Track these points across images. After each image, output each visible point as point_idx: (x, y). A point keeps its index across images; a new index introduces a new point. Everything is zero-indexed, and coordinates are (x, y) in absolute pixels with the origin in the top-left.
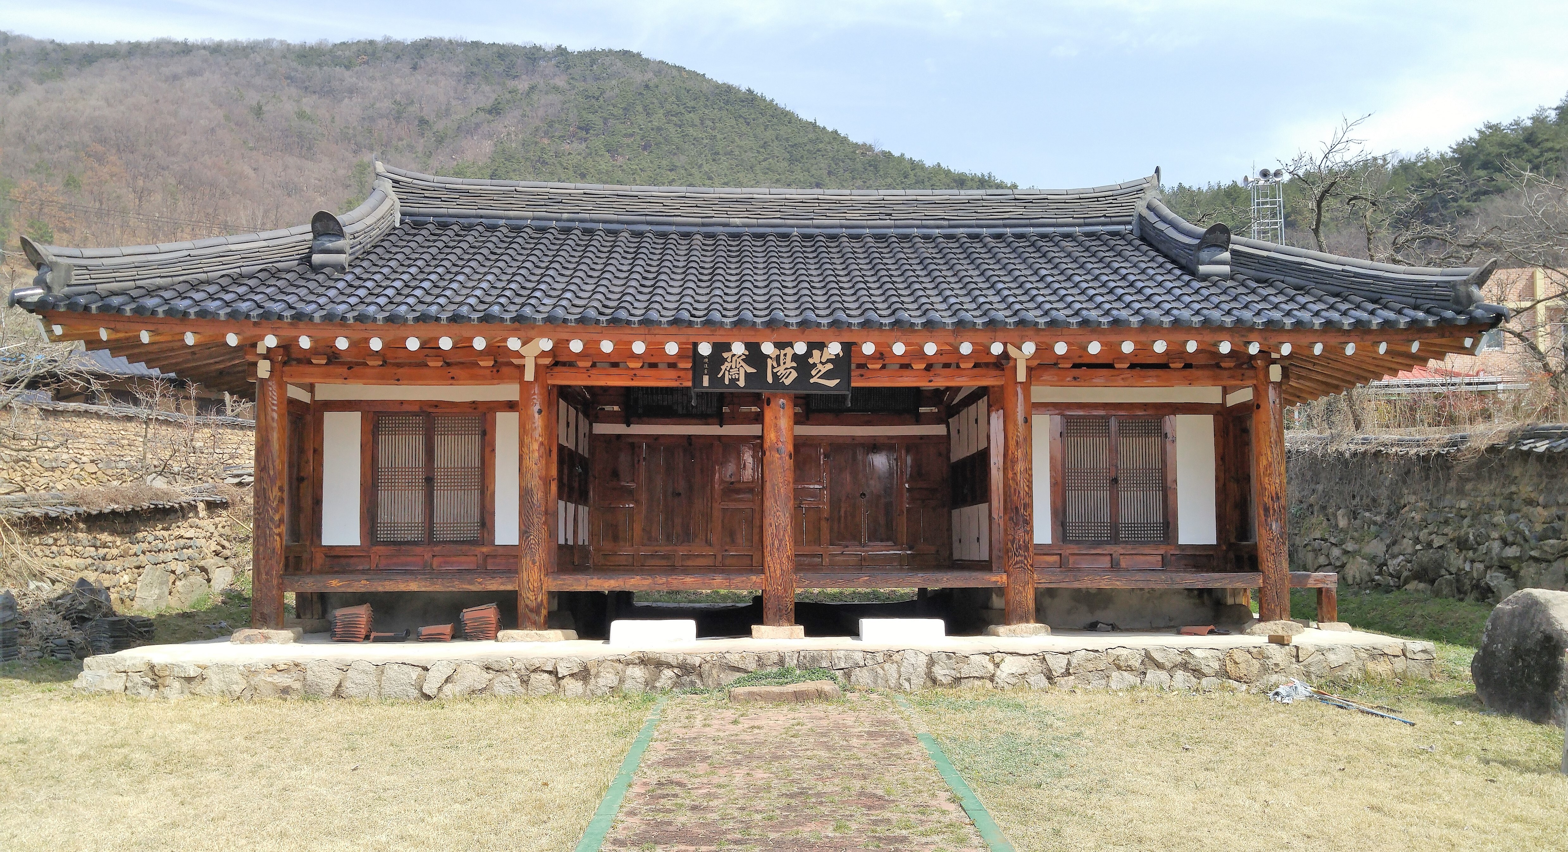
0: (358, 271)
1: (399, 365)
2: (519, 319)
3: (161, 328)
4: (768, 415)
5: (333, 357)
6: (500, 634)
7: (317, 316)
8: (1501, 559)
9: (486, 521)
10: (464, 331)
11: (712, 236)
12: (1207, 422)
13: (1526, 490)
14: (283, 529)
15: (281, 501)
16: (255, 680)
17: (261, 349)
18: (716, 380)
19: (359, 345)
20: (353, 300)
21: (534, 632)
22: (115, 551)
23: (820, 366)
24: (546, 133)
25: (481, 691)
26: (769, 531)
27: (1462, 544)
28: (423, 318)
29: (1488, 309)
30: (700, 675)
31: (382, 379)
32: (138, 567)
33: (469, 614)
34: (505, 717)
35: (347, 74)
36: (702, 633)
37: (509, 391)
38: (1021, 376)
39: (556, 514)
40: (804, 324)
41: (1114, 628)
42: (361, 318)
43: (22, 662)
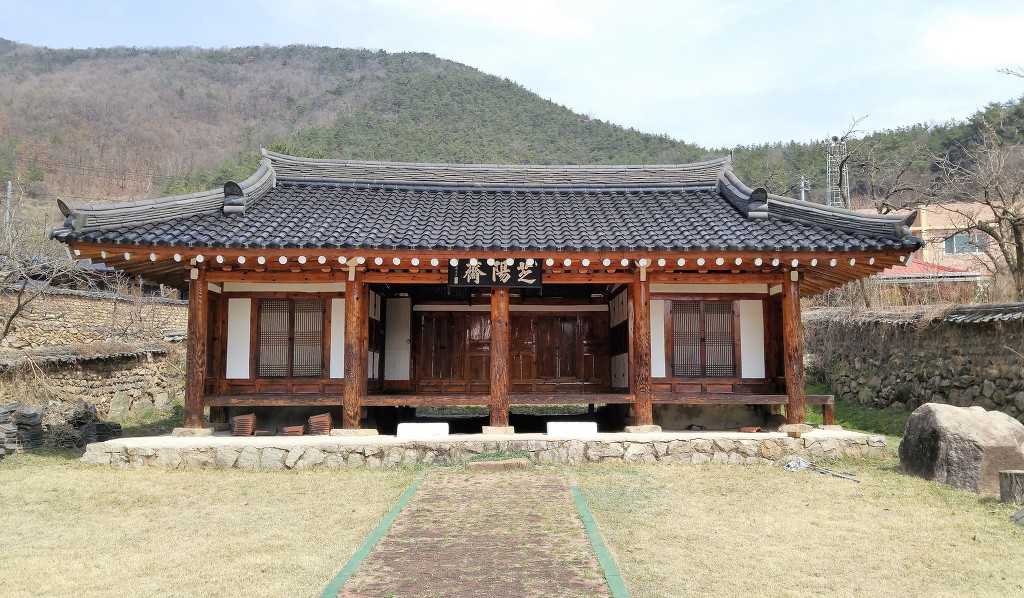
0: (250, 216)
1: (274, 272)
2: (346, 246)
3: (137, 251)
4: (494, 301)
5: (235, 266)
6: (333, 431)
7: (227, 244)
8: (940, 387)
9: (325, 364)
10: (313, 253)
11: (464, 193)
12: (759, 303)
13: (953, 345)
14: (204, 368)
15: (203, 352)
16: (188, 457)
17: (193, 262)
18: (462, 280)
19: (252, 261)
20: (248, 234)
21: (351, 431)
22: (98, 383)
23: (524, 272)
24: (372, 107)
25: (320, 464)
26: (494, 371)
27: (921, 379)
28: (290, 246)
29: (913, 239)
30: (450, 455)
31: (264, 280)
32: (111, 393)
33: (314, 419)
34: (333, 479)
35: (240, 68)
36: (452, 431)
37: (340, 287)
38: (643, 278)
39: (366, 359)
40: (512, 249)
41: (702, 429)
42: (253, 246)
43: (45, 448)
